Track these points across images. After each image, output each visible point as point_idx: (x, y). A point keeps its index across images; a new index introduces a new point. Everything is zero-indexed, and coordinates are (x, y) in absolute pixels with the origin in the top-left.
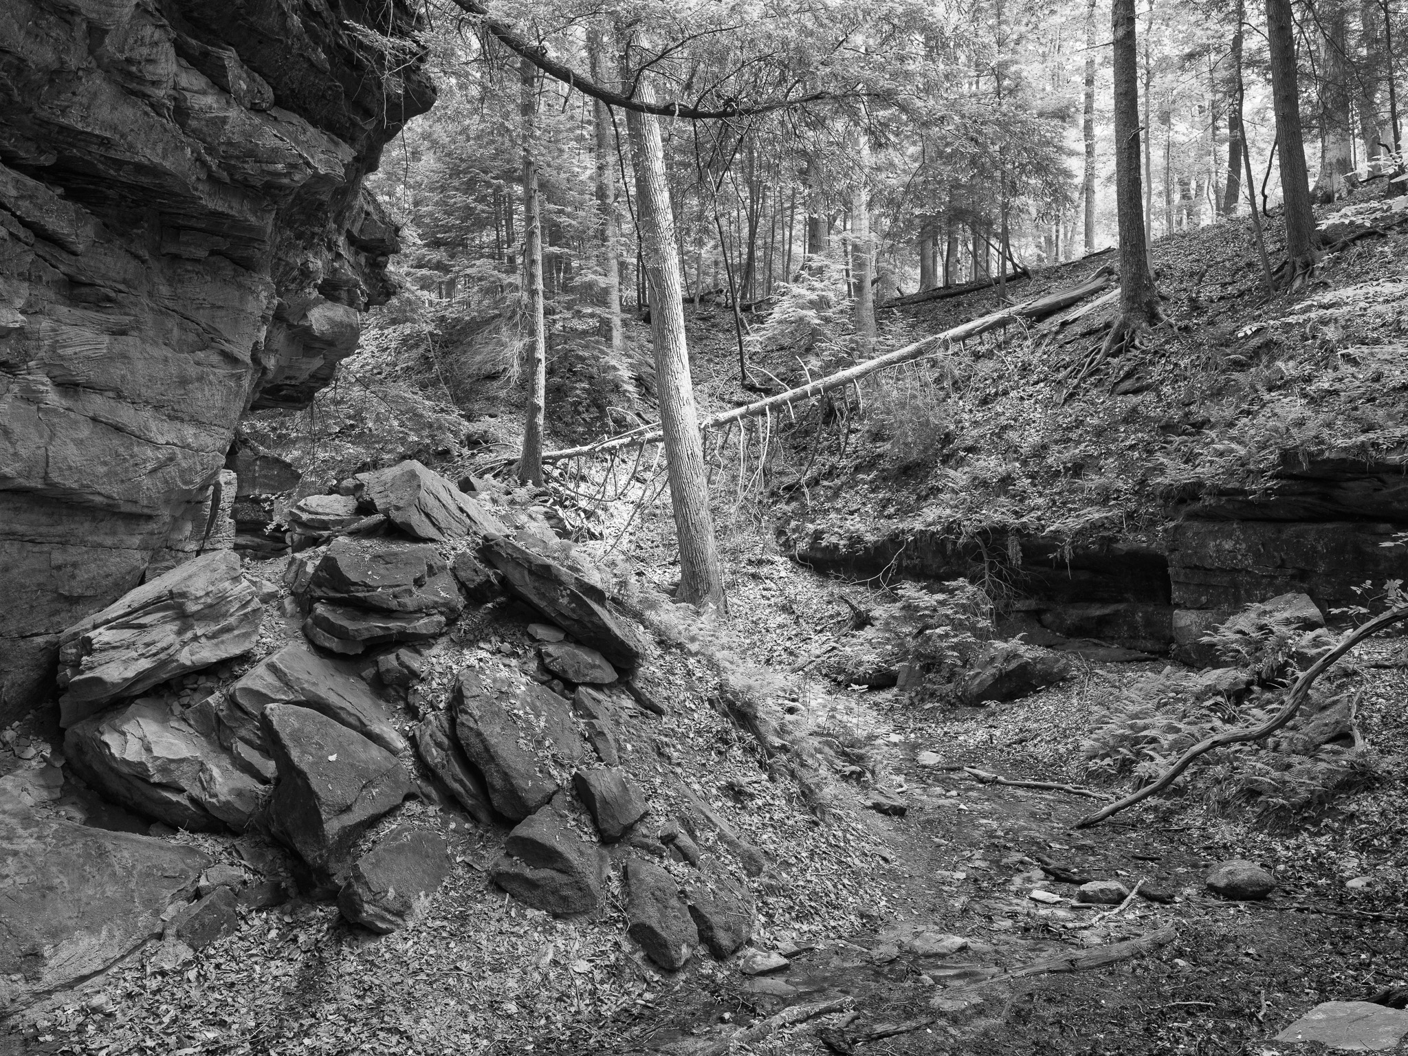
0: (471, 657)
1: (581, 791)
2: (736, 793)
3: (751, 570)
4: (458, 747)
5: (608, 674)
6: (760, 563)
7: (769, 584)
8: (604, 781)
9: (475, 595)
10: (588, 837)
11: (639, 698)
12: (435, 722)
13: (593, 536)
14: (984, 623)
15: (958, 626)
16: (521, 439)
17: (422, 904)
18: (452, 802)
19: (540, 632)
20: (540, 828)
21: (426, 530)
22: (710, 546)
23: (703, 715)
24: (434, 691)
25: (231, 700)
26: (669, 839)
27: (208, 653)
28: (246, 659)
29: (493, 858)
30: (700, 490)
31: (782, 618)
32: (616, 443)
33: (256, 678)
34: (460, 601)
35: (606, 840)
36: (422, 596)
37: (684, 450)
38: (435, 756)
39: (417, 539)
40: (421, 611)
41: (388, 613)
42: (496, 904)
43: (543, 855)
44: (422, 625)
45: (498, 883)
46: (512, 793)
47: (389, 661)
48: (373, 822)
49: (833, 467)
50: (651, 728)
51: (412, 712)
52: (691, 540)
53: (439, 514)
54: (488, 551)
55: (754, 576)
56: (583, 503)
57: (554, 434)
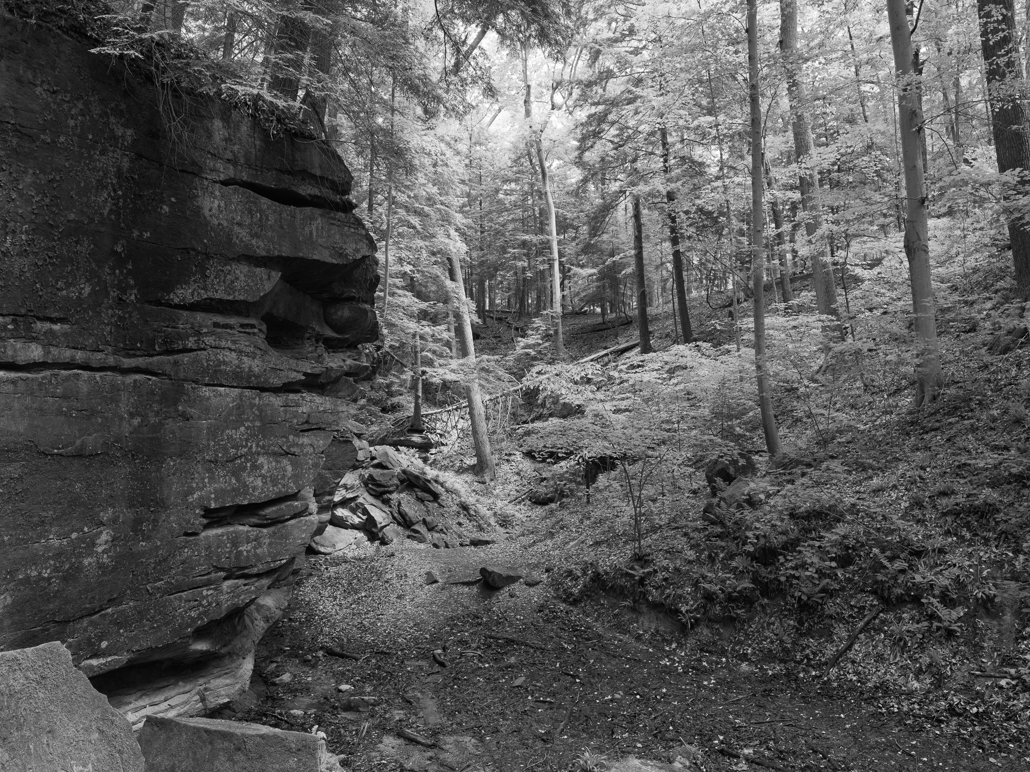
0: (402, 495)
1: (424, 522)
2: (460, 524)
3: (506, 458)
4: (400, 513)
5: (431, 498)
6: (510, 455)
7: (513, 463)
8: (428, 519)
9: (402, 482)
10: (425, 529)
11: (439, 504)
12: (396, 509)
13: (443, 445)
14: (579, 479)
15: (571, 481)
16: (413, 405)
17: (395, 540)
18: (399, 524)
19: (416, 490)
20: (416, 527)
21: (391, 466)
22: (488, 449)
23: (455, 508)
24: (394, 503)
25: (356, 505)
26: (442, 530)
27: (351, 496)
28: (357, 496)
29: (408, 533)
30: (483, 427)
31: (516, 478)
32: (450, 408)
33: (360, 500)
34: (399, 483)
35: (429, 530)
36: (391, 482)
37: (476, 412)
38: (396, 515)
39: (388, 469)
40: (391, 486)
41: (384, 486)
42: (408, 540)
43: (417, 532)
44: (391, 489)
45: (409, 537)
46: (411, 521)
47: (385, 496)
48: (385, 526)
49: (541, 414)
50: (441, 510)
51: (390, 507)
52: (480, 448)
53: (393, 462)
54: (404, 472)
55: (508, 461)
56: (438, 431)
57: (427, 400)
